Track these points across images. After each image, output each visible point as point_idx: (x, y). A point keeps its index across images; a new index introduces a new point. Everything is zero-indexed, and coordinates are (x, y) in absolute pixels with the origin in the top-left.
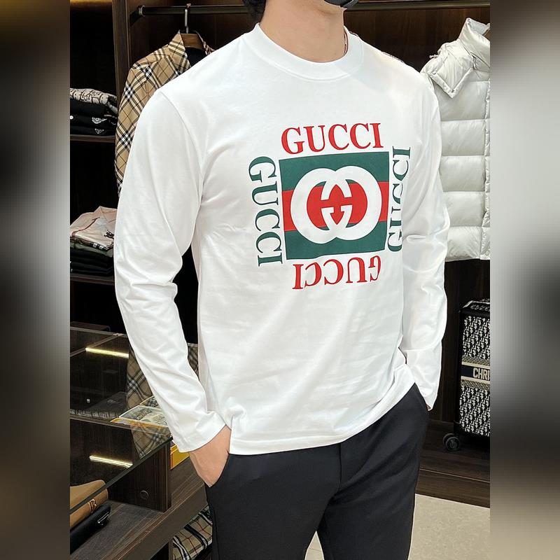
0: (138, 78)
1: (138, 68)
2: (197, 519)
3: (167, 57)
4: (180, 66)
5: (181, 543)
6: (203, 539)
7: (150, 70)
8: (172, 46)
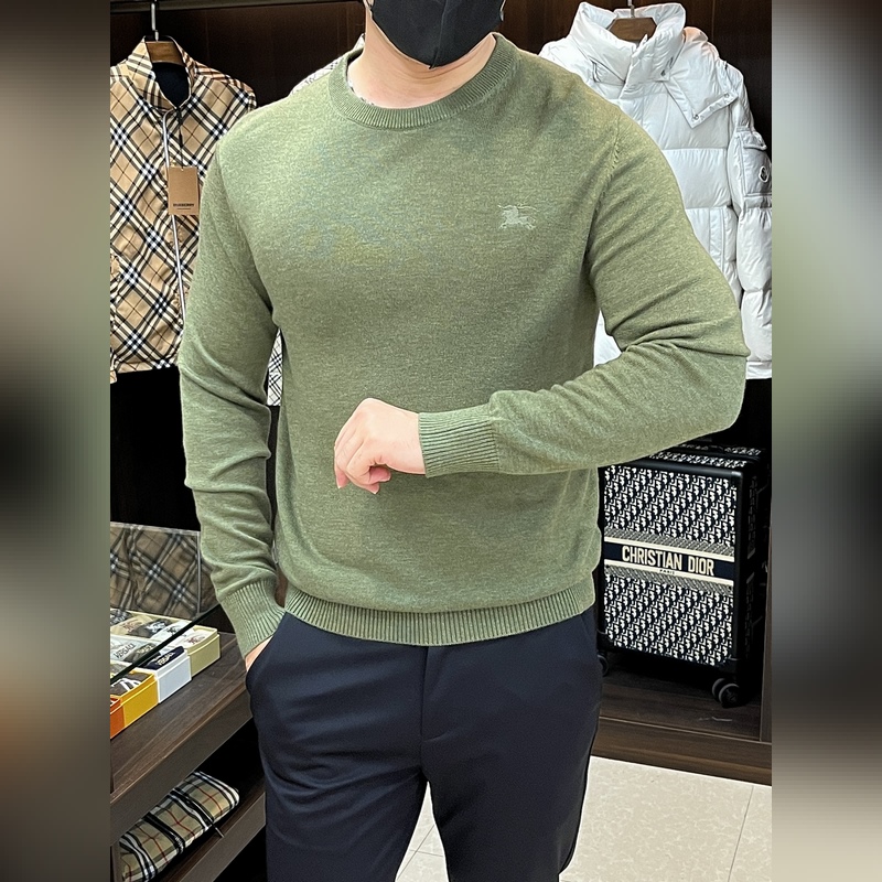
2: (169, 806)
3: (125, 79)
4: (145, 92)
5: (140, 845)
6: (177, 839)
8: (132, 61)
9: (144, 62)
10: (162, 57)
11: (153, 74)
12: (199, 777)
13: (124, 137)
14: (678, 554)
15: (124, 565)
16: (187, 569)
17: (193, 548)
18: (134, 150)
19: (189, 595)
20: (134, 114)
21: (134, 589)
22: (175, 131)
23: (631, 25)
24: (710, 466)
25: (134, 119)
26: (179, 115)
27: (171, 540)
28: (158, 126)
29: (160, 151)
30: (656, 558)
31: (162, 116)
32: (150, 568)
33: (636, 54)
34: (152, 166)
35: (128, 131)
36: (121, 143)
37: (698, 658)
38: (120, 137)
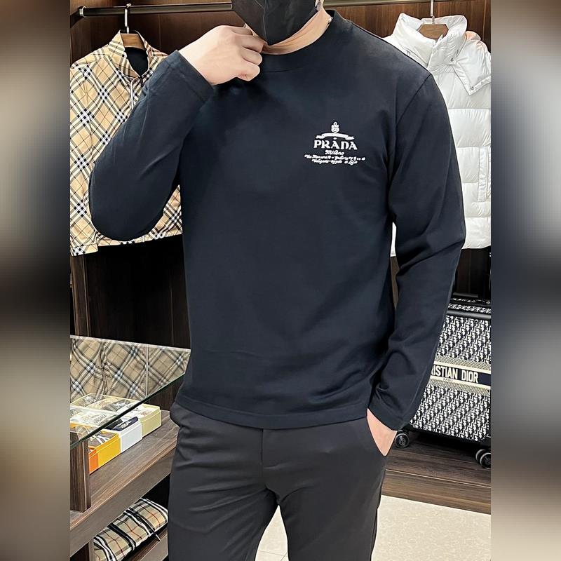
0: (76, 77)
1: (77, 68)
2: (126, 520)
3: (107, 57)
4: (120, 66)
5: (106, 544)
6: (131, 541)
7: (88, 70)
8: (112, 46)
9: (119, 46)
10: (131, 44)
11: (125, 54)
12: (146, 502)
13: (106, 94)
14: (455, 369)
15: (99, 371)
16: (140, 375)
17: (144, 361)
18: (112, 103)
19: (140, 391)
20: (112, 80)
21: (105, 386)
22: (138, 91)
23: (433, 28)
24: (476, 313)
25: (112, 83)
26: (141, 82)
27: (130, 355)
28: (128, 88)
29: (128, 104)
30: (441, 371)
31: (130, 81)
32: (116, 373)
33: (435, 46)
34: (123, 114)
35: (108, 90)
36: (103, 98)
37: (467, 436)
38: (103, 94)
